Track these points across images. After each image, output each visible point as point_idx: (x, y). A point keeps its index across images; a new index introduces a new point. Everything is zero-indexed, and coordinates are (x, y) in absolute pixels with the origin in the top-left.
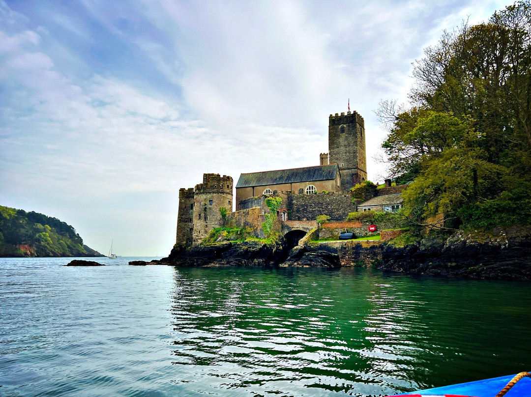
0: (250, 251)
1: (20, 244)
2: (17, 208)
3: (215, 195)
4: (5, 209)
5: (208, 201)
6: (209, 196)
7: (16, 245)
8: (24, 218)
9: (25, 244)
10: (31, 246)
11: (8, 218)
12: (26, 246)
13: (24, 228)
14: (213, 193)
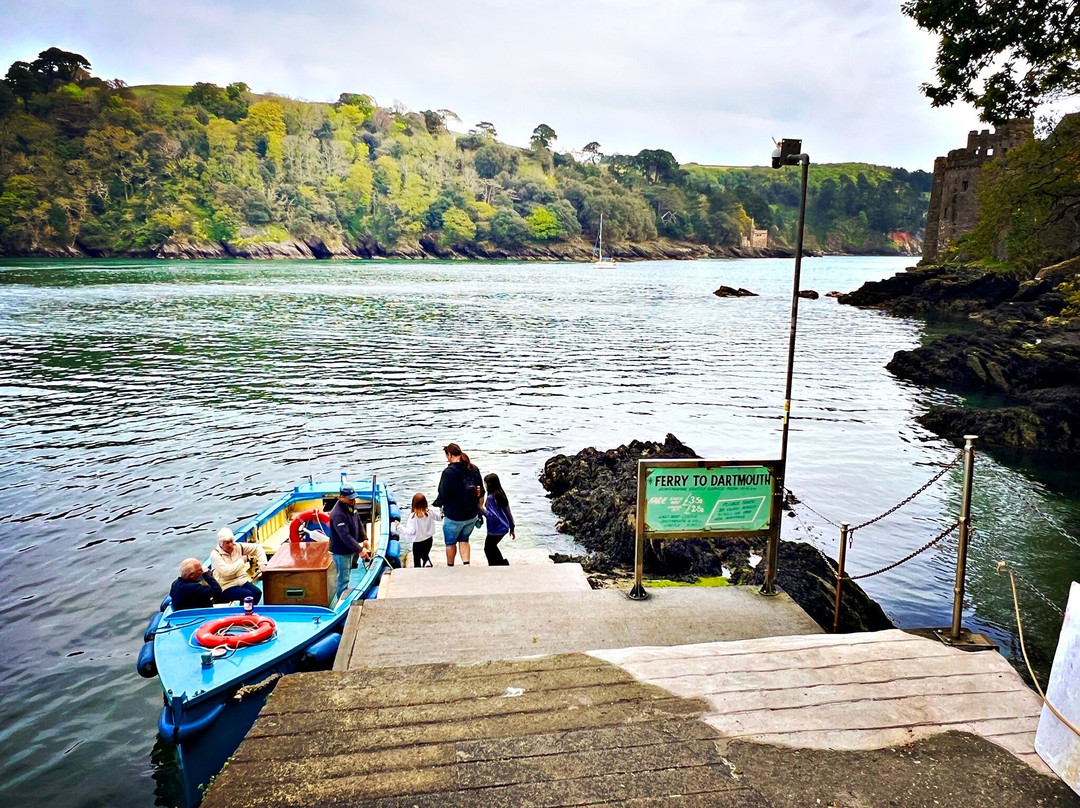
0: (943, 287)
1: (894, 231)
2: (893, 166)
3: (973, 170)
4: (873, 169)
5: (960, 184)
6: (963, 173)
7: (887, 233)
8: (903, 185)
9: (901, 231)
10: (912, 234)
11: (876, 184)
12: (904, 235)
13: (900, 201)
14: (971, 166)
